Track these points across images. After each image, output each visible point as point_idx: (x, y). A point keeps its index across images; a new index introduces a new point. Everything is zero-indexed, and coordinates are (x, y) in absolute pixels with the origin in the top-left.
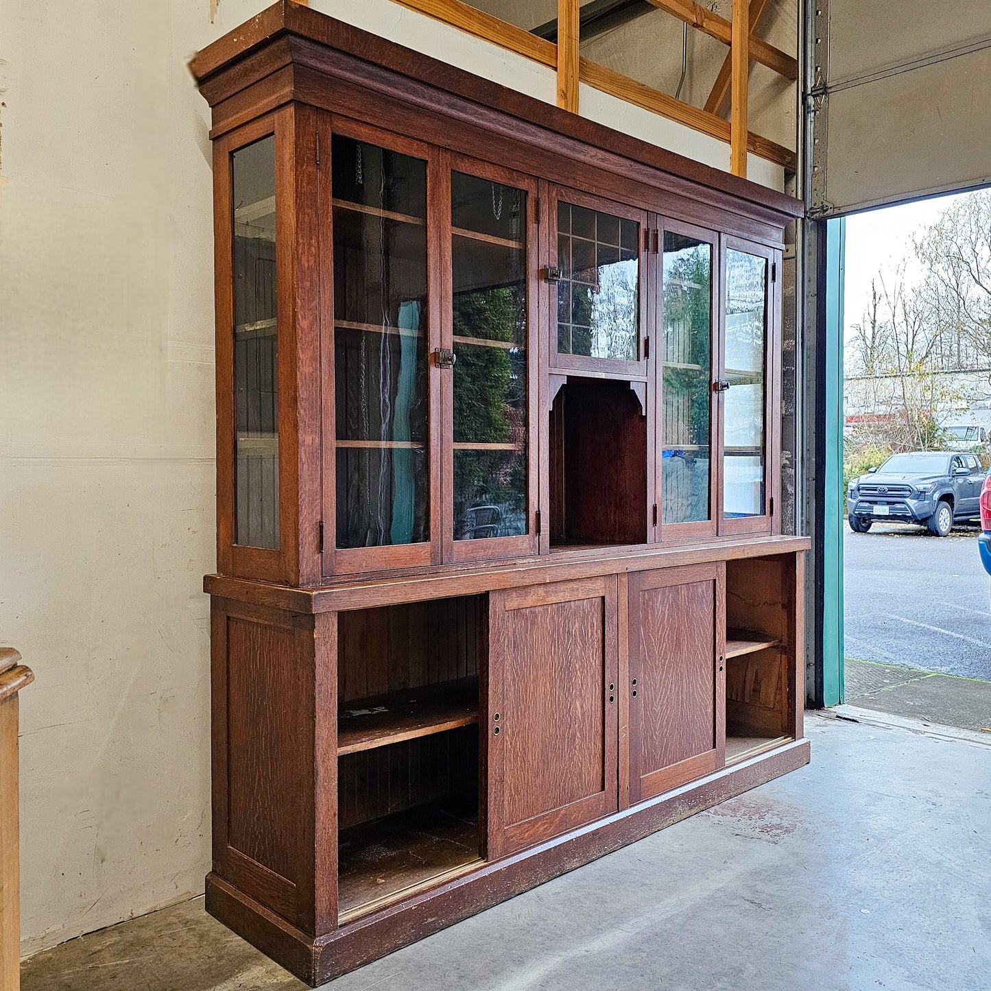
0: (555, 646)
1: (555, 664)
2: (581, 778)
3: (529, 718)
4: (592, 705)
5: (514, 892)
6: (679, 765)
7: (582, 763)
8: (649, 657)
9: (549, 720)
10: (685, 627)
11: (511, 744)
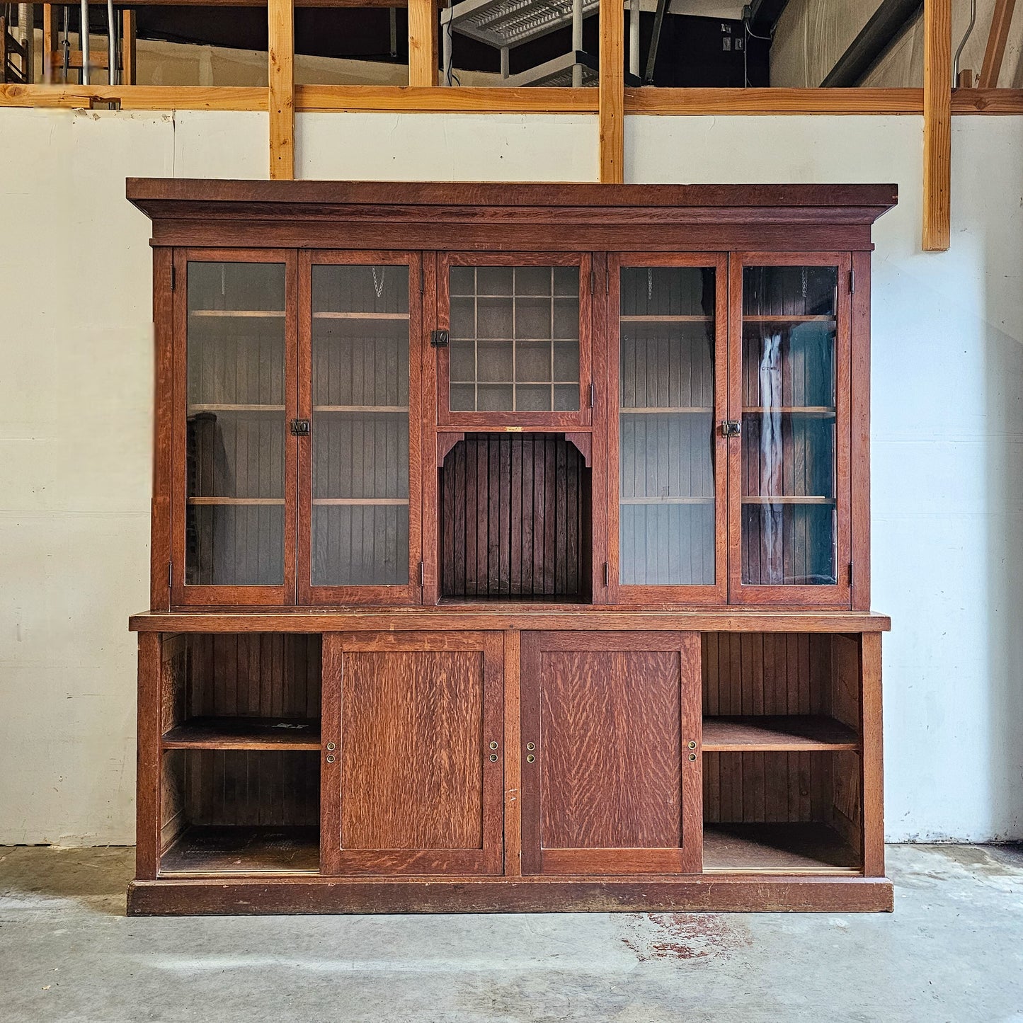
0: (412, 693)
1: (412, 710)
2: (449, 828)
3: (375, 755)
4: (465, 759)
5: (342, 910)
6: (610, 851)
7: (449, 814)
8: (559, 724)
9: (403, 763)
10: (622, 699)
11: (351, 774)
